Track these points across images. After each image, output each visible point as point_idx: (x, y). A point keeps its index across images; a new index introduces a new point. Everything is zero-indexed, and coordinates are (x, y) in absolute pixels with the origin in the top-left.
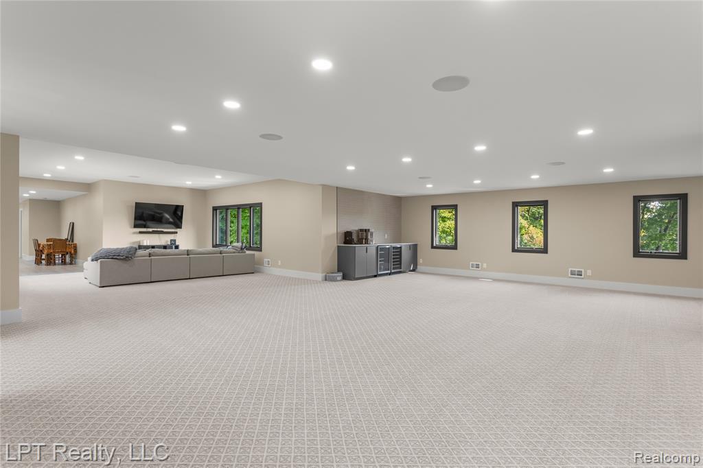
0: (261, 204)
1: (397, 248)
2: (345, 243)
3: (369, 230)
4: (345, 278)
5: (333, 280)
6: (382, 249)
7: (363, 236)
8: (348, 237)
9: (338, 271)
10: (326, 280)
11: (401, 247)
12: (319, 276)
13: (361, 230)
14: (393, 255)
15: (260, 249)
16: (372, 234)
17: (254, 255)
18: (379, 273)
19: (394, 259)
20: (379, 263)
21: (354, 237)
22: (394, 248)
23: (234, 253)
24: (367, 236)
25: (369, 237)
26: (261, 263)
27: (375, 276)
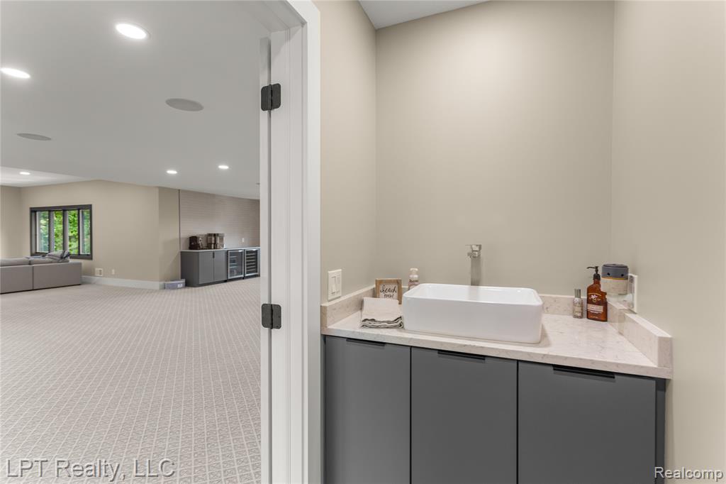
0: (91, 205)
1: (252, 252)
2: (190, 248)
3: (218, 234)
4: (188, 284)
5: (174, 287)
6: (233, 254)
7: (212, 241)
8: (193, 242)
9: (182, 278)
10: (165, 288)
11: (256, 251)
12: (157, 285)
13: (210, 235)
14: (247, 259)
15: (89, 257)
16: (222, 239)
17: (80, 264)
18: (229, 278)
19: (247, 263)
20: (229, 267)
21: (201, 242)
22: (248, 252)
23: (51, 262)
24: (215, 241)
25: (218, 241)
26: (91, 272)
27: (225, 281)
